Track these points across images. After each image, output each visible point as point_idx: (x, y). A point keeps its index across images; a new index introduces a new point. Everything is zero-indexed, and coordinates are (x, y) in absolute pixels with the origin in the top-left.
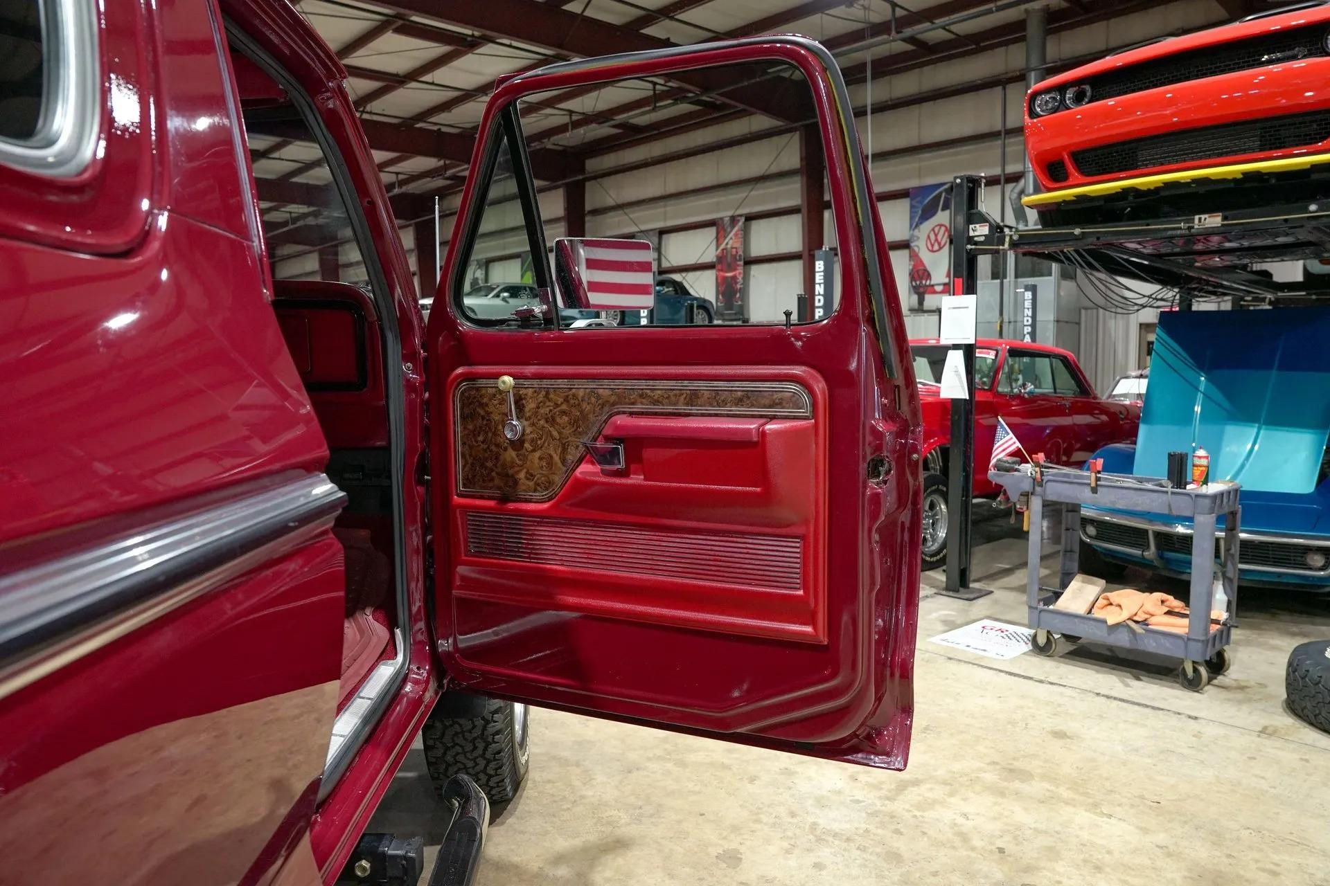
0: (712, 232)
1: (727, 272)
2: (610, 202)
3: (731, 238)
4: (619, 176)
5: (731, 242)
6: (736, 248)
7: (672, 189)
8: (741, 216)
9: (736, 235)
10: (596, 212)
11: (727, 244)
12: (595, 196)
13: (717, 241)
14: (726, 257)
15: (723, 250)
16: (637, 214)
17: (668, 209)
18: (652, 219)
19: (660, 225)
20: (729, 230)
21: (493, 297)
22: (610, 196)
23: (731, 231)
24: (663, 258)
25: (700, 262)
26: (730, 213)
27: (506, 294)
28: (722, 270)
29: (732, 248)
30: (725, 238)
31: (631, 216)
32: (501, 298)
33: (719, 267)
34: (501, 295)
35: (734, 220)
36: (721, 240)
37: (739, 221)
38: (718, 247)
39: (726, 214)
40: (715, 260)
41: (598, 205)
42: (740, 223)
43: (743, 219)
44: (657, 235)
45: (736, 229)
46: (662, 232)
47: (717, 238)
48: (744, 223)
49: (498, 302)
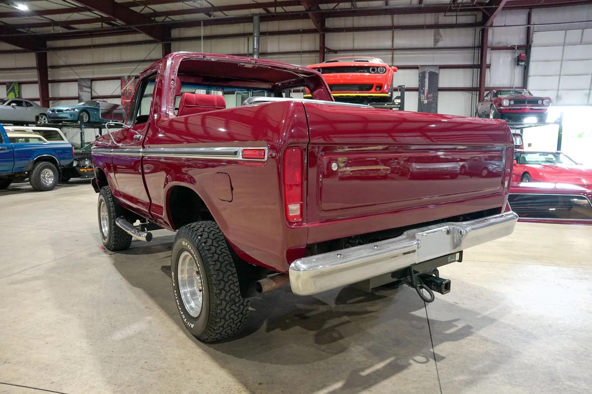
0: (119, 82)
1: (127, 100)
2: (62, 63)
3: (128, 85)
4: (67, 52)
5: (128, 87)
6: (131, 90)
7: (96, 61)
8: (133, 76)
9: (131, 84)
10: (53, 67)
11: (126, 88)
12: (52, 59)
13: (121, 86)
14: (126, 93)
15: (124, 90)
16: (78, 70)
17: (95, 70)
18: (87, 73)
19: (91, 76)
20: (127, 82)
21: (6, 105)
22: (61, 59)
23: (128, 82)
24: (93, 92)
25: (113, 94)
26: (128, 75)
27: (14, 104)
28: (124, 99)
29: (129, 89)
30: (125, 85)
31: (75, 71)
32: (11, 106)
33: (123, 97)
34: (12, 104)
35: (129, 77)
36: (123, 87)
37: (132, 78)
38: (122, 89)
39: (126, 75)
40: (120, 94)
41: (55, 64)
42: (133, 80)
43: (134, 78)
44: (90, 81)
45: (131, 81)
46: (92, 80)
47: (121, 85)
48: (134, 79)
49: (10, 107)
